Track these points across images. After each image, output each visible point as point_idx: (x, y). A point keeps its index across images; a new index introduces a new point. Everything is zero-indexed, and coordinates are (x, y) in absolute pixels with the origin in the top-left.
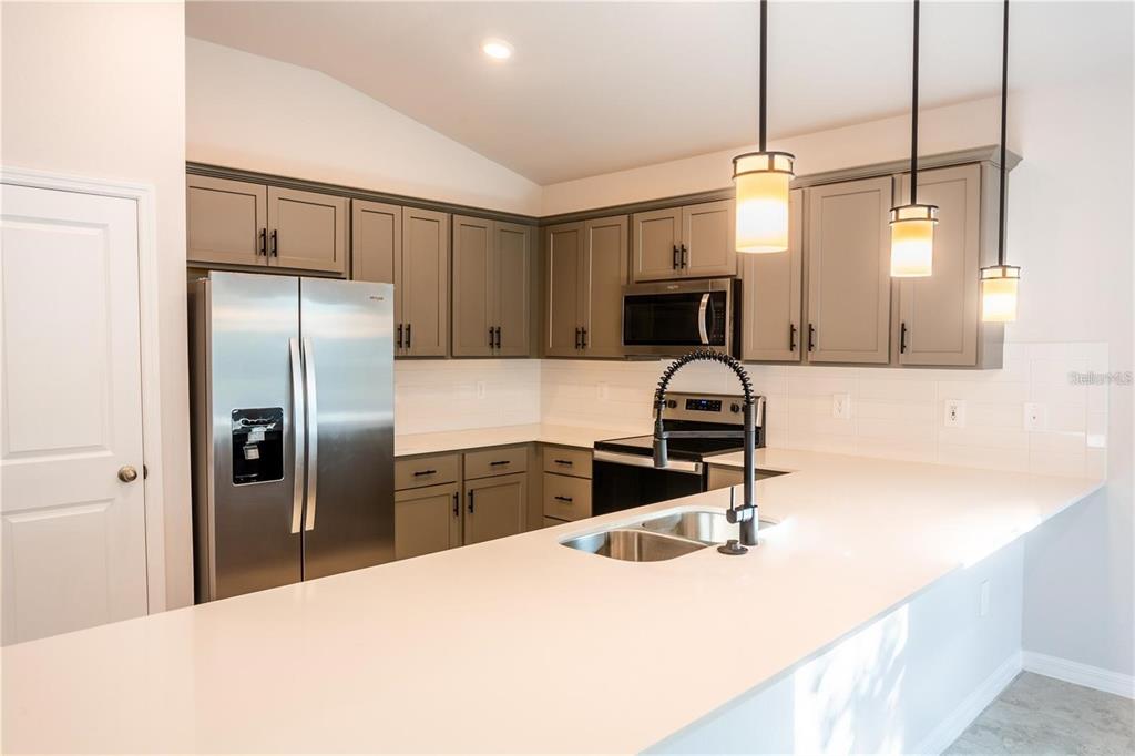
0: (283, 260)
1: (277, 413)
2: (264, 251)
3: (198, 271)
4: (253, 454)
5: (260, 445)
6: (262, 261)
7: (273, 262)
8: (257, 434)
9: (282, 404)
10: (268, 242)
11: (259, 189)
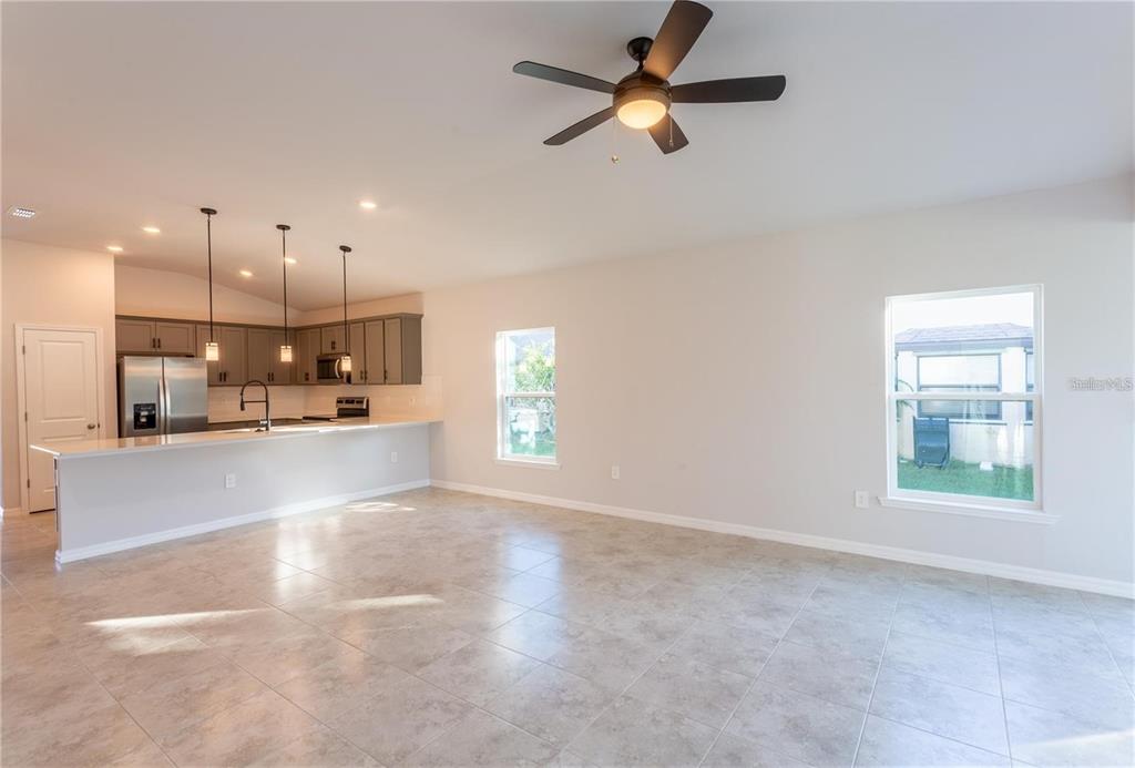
0: (163, 350)
1: (154, 405)
2: (154, 346)
3: (120, 355)
4: (143, 420)
5: (146, 417)
6: (154, 350)
7: (158, 350)
8: (144, 413)
9: (155, 401)
10: (156, 343)
11: (152, 323)
